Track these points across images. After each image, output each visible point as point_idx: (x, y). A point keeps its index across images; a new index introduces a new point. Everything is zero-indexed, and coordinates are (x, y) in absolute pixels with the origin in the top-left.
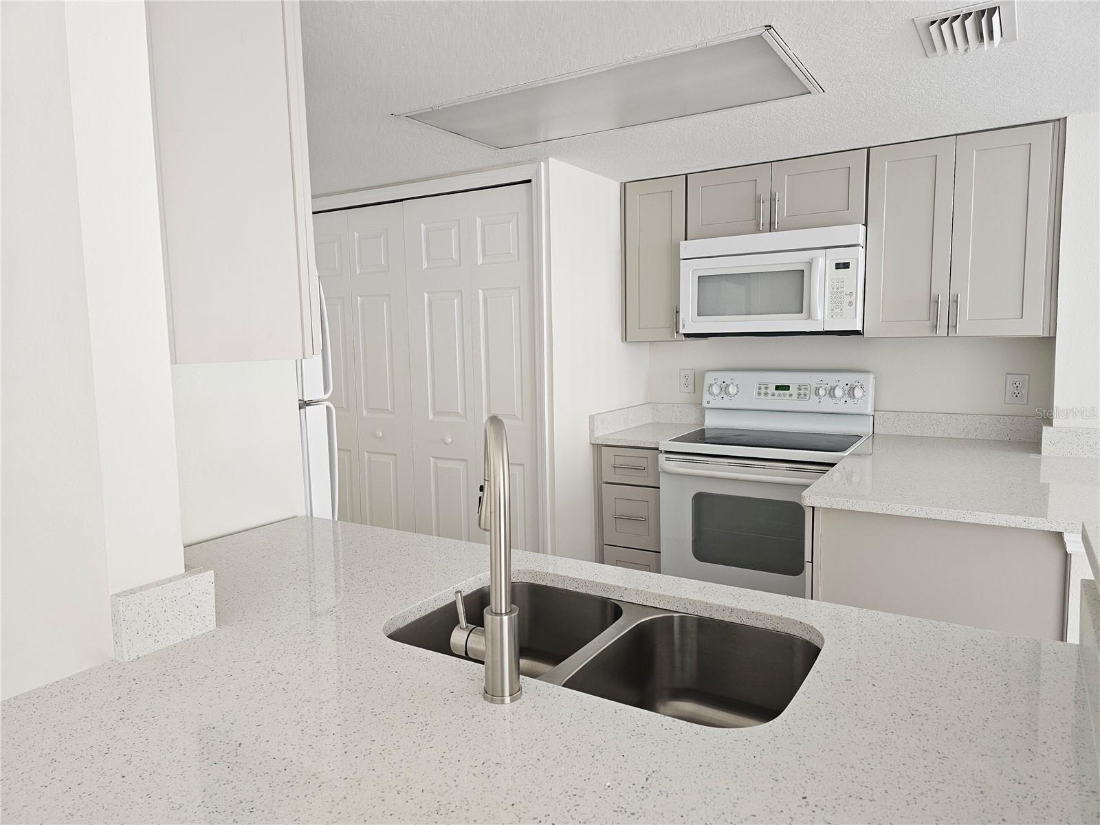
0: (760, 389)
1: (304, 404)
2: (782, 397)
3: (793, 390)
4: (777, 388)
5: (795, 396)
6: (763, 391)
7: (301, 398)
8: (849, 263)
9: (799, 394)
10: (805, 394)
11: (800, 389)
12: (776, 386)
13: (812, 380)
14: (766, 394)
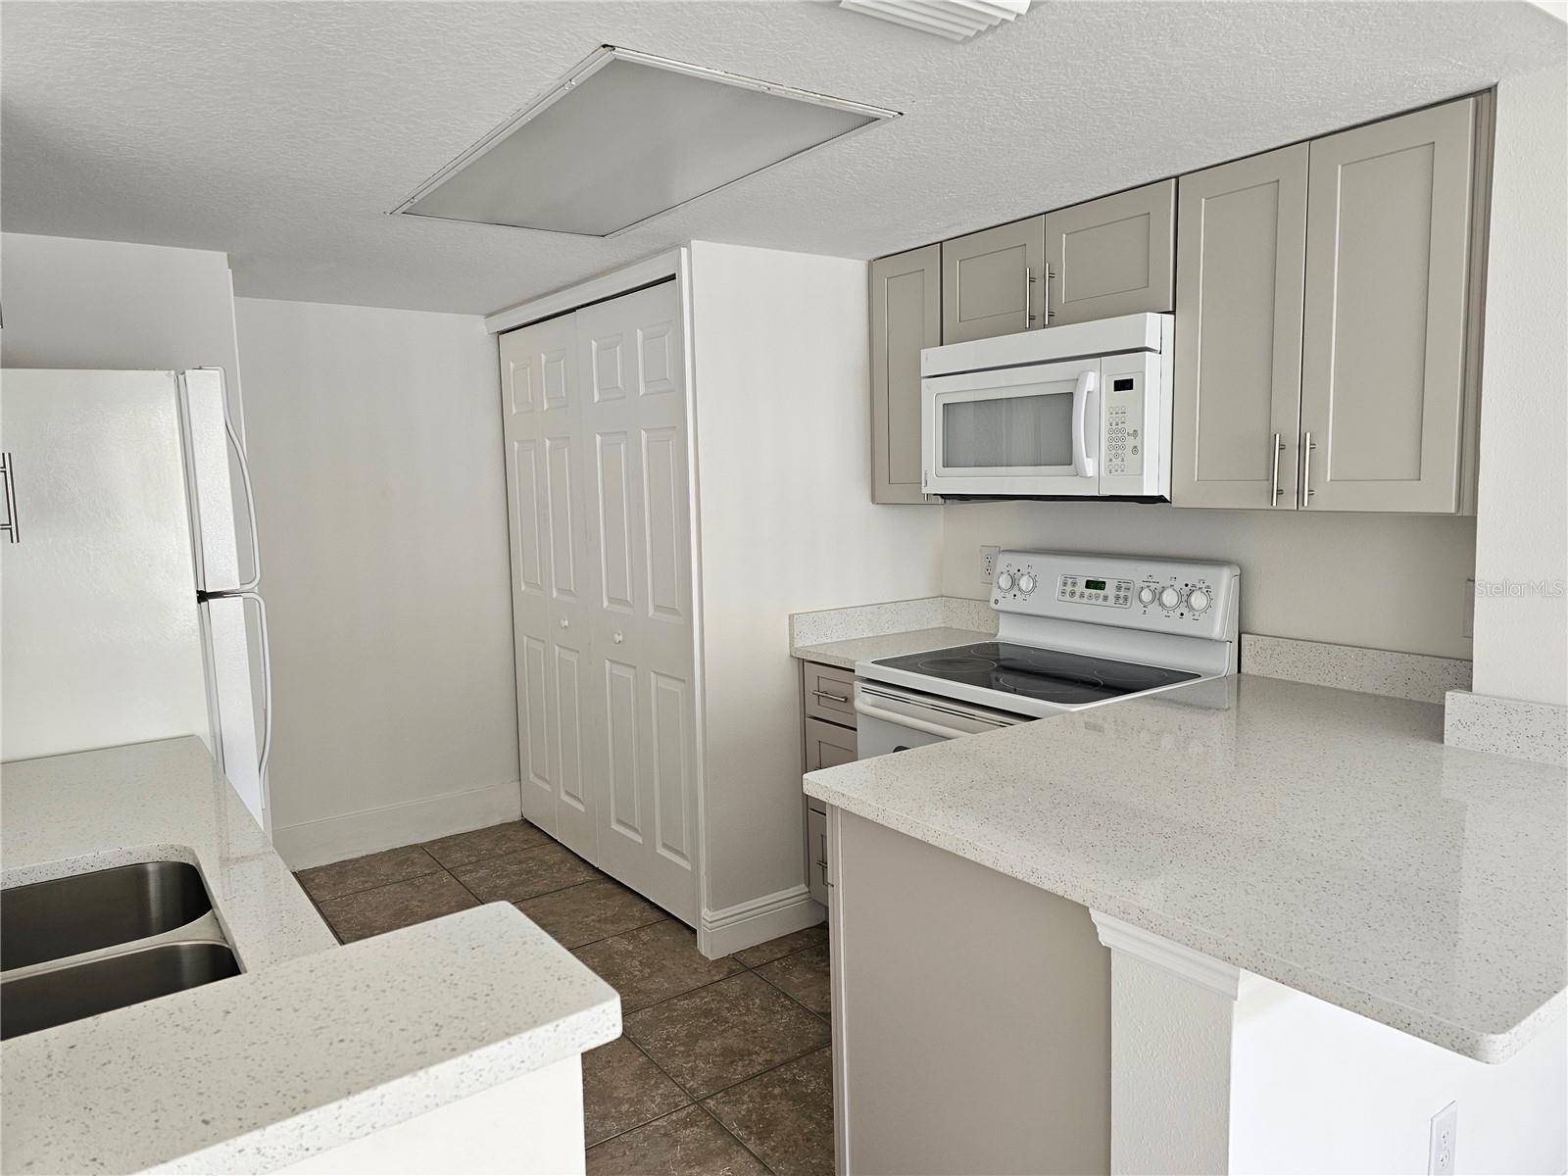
0: (1065, 584)
1: (203, 596)
2: (1093, 601)
3: (1110, 590)
4: (1090, 584)
5: (1111, 600)
6: (1069, 588)
7: (201, 588)
8: (1131, 380)
9: (1117, 598)
10: (1126, 598)
11: (1119, 588)
12: (1088, 582)
13: (1135, 573)
14: (1073, 594)
